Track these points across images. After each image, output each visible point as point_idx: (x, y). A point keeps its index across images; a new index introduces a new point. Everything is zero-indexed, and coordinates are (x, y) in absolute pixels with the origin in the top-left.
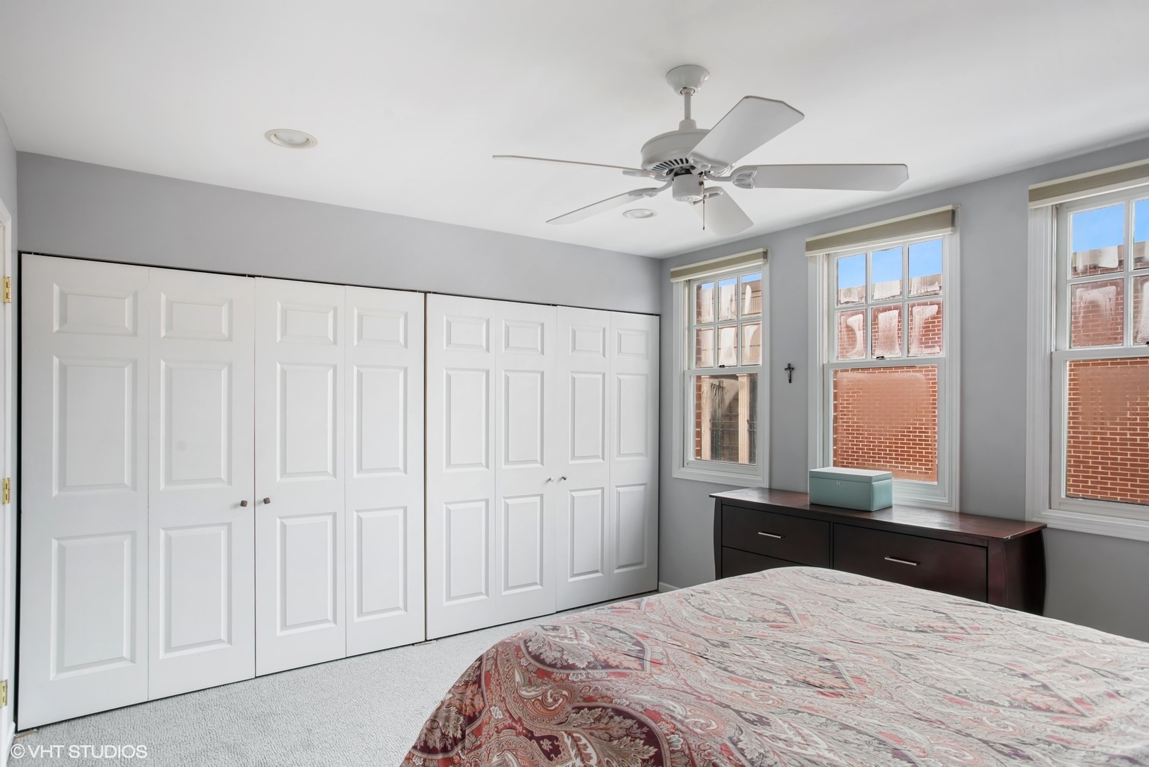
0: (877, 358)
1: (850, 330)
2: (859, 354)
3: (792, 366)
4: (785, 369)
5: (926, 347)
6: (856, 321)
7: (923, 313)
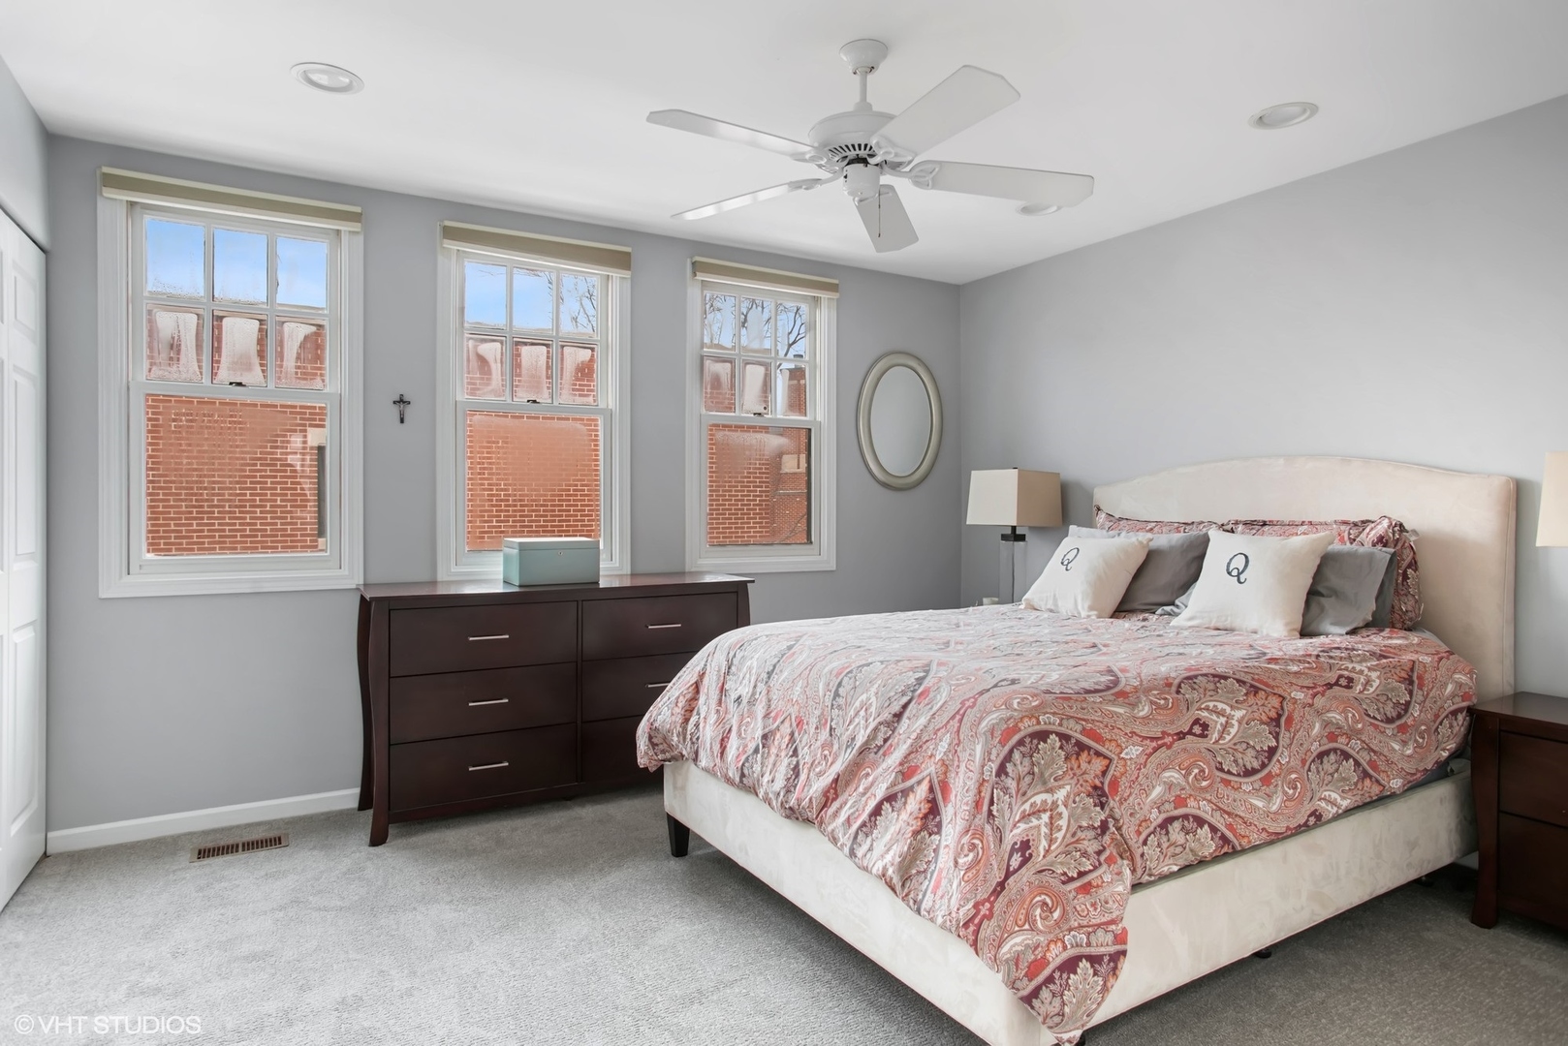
0: (528, 401)
1: (482, 361)
2: (494, 392)
3: (406, 399)
4: (394, 402)
5: (580, 395)
6: (491, 350)
7: (575, 357)
